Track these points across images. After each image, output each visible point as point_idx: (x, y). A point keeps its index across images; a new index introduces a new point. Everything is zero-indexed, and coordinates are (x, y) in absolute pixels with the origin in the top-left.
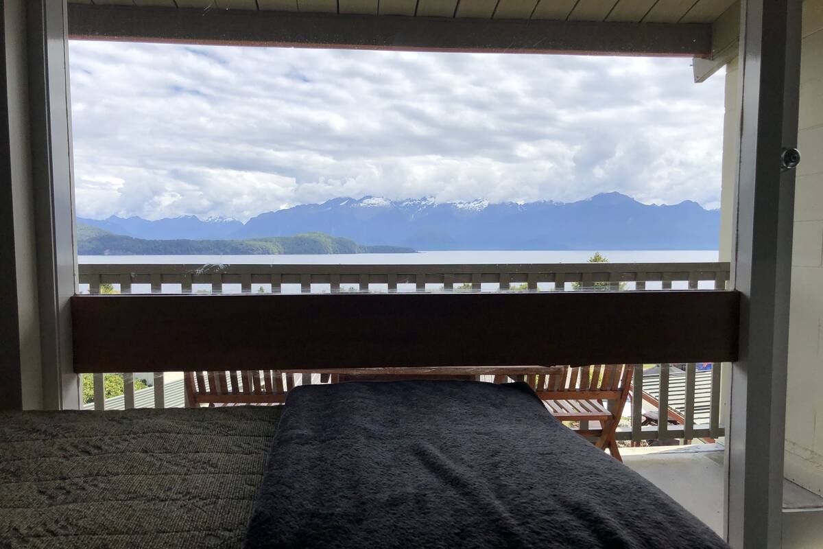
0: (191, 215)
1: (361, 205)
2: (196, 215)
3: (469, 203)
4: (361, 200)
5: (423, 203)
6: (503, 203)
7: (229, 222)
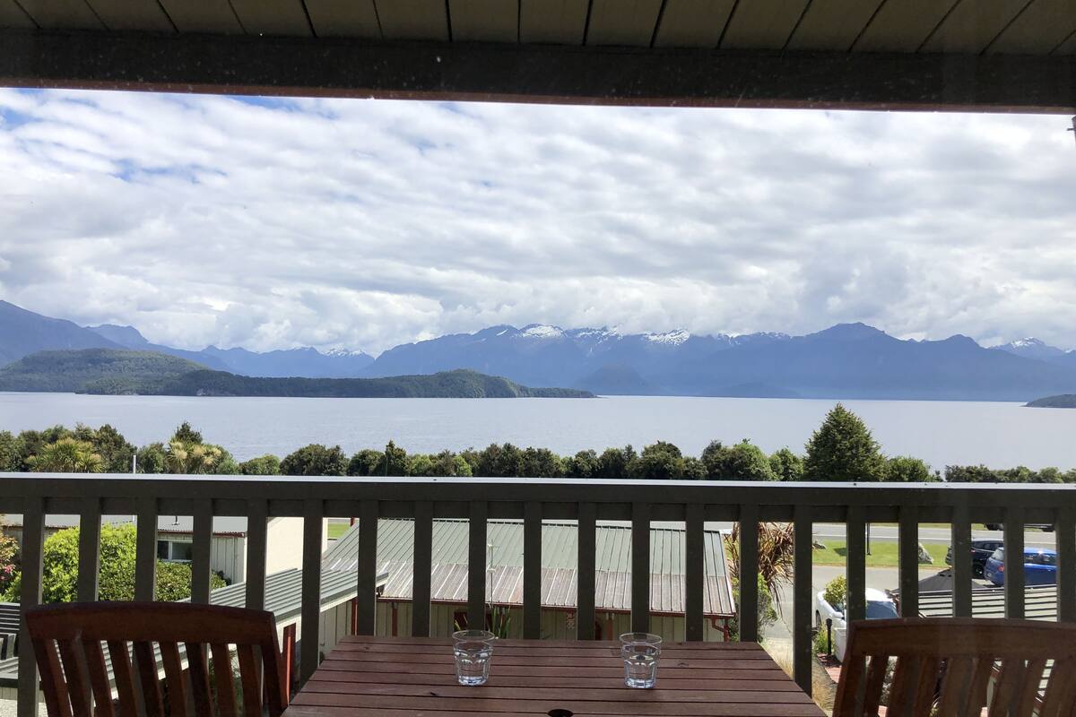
0: (310, 346)
1: (524, 335)
2: (314, 347)
3: (665, 334)
4: (524, 330)
5: (605, 334)
6: (710, 337)
7: (355, 355)
